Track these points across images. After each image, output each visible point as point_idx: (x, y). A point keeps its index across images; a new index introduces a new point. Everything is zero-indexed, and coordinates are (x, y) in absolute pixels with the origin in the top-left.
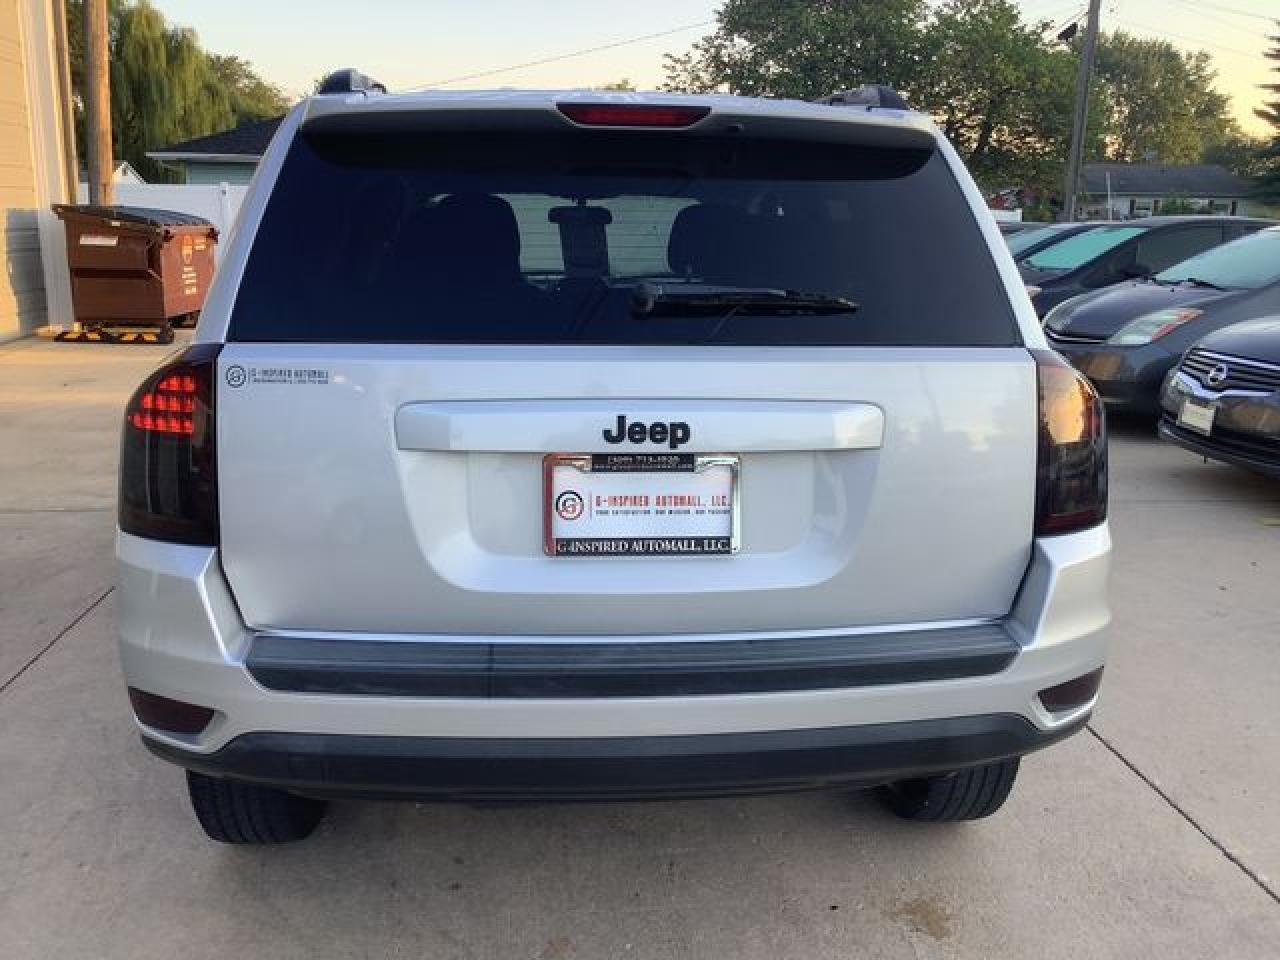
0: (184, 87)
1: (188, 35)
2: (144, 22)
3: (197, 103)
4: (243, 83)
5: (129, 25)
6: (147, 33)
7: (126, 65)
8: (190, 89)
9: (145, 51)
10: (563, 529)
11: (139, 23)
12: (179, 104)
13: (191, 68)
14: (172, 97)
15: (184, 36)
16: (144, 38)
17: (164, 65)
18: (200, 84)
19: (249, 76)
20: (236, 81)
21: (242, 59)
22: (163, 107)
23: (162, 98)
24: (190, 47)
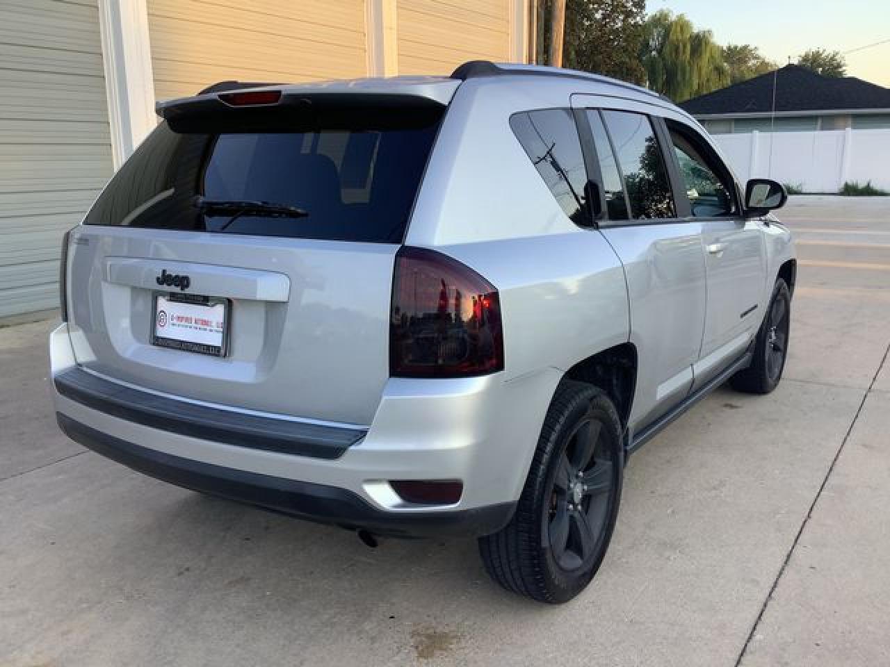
0: (700, 70)
1: (707, 34)
2: (679, 29)
3: (708, 80)
4: (751, 63)
5: (668, 34)
6: (680, 38)
7: (663, 59)
8: (703, 72)
9: (677, 48)
10: (162, 332)
11: (676, 31)
12: (695, 82)
13: (706, 56)
14: (690, 78)
15: (704, 36)
16: (677, 40)
17: (688, 57)
18: (711, 67)
19: (757, 58)
20: (746, 62)
21: (752, 47)
22: (684, 85)
23: (684, 79)
24: (707, 43)
